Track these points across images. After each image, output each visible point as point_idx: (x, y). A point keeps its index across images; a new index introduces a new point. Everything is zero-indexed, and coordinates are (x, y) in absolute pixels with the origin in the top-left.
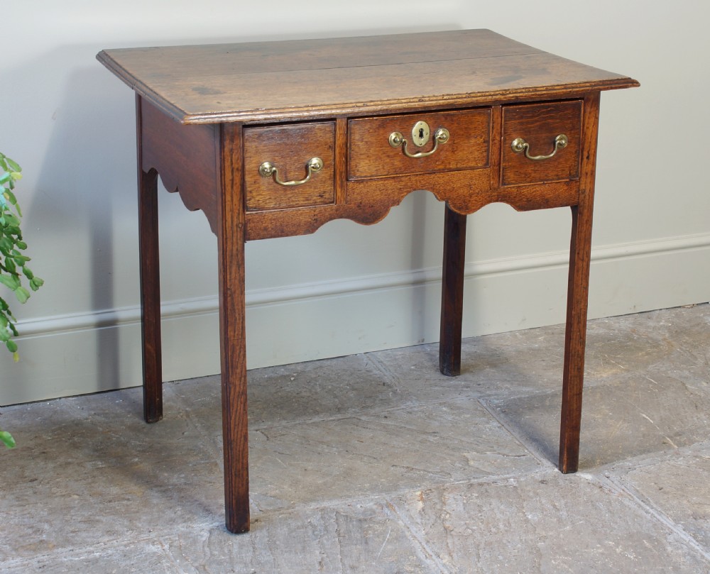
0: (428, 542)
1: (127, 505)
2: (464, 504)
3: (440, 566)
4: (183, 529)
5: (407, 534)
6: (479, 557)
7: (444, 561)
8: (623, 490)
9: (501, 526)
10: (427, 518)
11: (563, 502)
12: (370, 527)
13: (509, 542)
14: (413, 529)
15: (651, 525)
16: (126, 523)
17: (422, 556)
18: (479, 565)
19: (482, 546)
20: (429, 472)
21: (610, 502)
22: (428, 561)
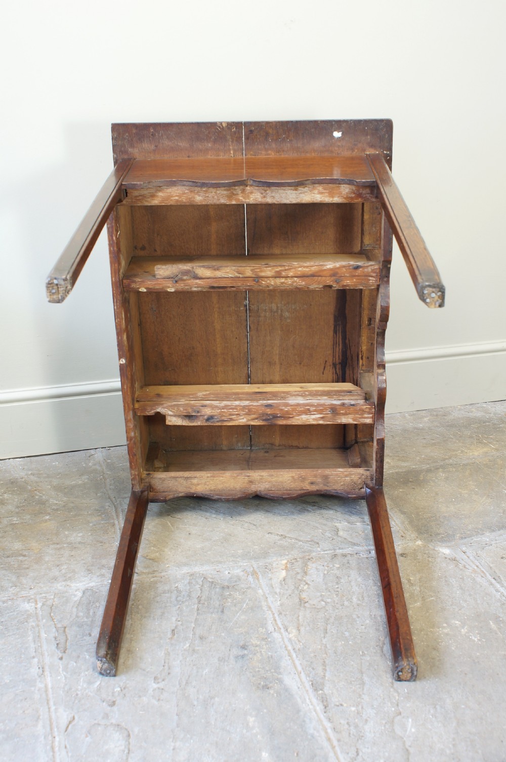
0: (281, 614)
1: (21, 561)
2: (324, 574)
3: (286, 640)
4: (60, 588)
5: (264, 603)
6: (326, 631)
7: (291, 636)
8: (477, 566)
9: (355, 600)
10: (286, 588)
11: (418, 576)
12: (230, 595)
13: (358, 617)
14: (270, 599)
15: (499, 604)
16: (14, 579)
17: (271, 628)
18: (324, 641)
19: (332, 620)
20: (300, 541)
21: (462, 579)
22: (276, 635)
